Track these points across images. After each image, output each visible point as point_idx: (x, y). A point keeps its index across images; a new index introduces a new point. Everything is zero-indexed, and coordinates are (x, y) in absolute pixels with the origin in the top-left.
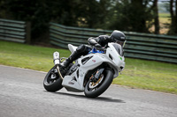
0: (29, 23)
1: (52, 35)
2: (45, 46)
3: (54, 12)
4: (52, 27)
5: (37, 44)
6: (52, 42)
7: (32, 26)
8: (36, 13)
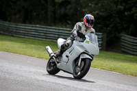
0: (105, 34)
1: (122, 43)
2: (117, 52)
3: (125, 26)
4: (122, 38)
5: (111, 51)
6: (123, 49)
7: (107, 37)
8: (111, 26)
